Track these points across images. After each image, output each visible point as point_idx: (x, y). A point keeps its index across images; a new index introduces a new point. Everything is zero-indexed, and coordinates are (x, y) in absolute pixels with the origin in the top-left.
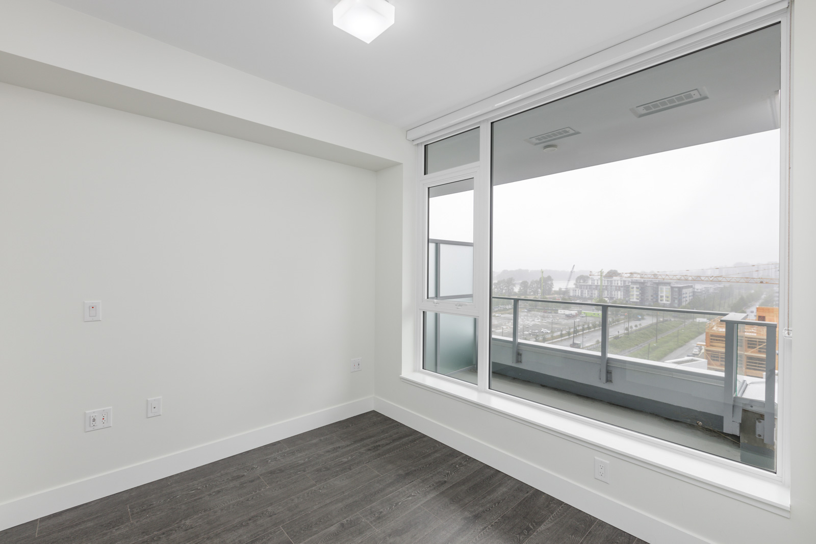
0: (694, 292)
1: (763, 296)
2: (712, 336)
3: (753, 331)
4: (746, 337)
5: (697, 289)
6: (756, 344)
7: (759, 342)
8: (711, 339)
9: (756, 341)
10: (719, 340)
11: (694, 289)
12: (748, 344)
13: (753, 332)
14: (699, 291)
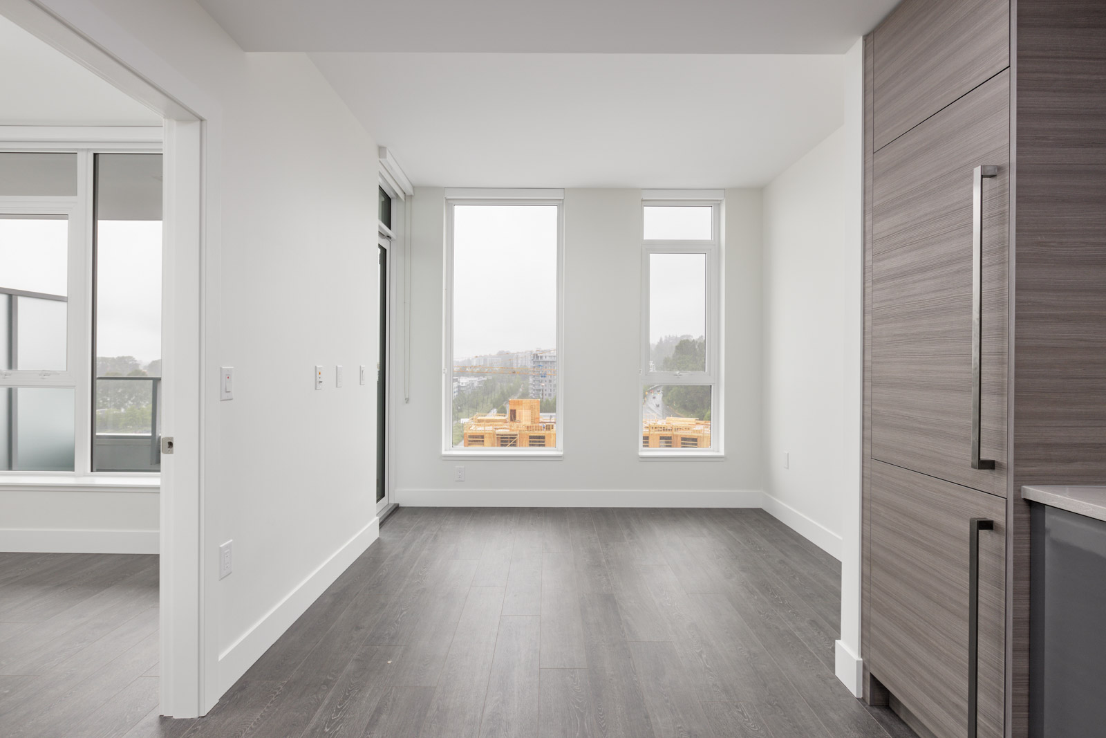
0: (459, 387)
1: (521, 390)
2: (470, 437)
3: (505, 426)
4: (498, 435)
5: (462, 383)
6: (507, 441)
7: (511, 438)
8: (470, 441)
9: (507, 438)
10: (477, 441)
11: (459, 382)
12: (502, 441)
13: (505, 428)
14: (464, 385)
